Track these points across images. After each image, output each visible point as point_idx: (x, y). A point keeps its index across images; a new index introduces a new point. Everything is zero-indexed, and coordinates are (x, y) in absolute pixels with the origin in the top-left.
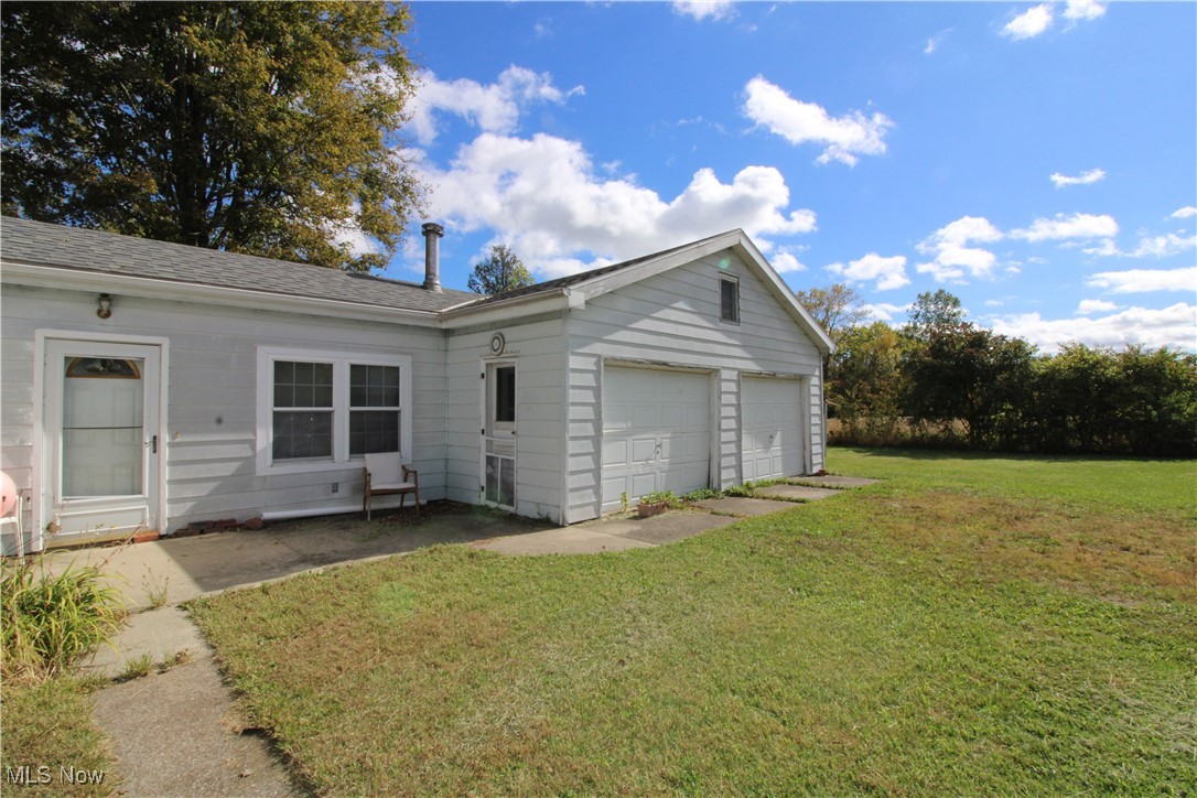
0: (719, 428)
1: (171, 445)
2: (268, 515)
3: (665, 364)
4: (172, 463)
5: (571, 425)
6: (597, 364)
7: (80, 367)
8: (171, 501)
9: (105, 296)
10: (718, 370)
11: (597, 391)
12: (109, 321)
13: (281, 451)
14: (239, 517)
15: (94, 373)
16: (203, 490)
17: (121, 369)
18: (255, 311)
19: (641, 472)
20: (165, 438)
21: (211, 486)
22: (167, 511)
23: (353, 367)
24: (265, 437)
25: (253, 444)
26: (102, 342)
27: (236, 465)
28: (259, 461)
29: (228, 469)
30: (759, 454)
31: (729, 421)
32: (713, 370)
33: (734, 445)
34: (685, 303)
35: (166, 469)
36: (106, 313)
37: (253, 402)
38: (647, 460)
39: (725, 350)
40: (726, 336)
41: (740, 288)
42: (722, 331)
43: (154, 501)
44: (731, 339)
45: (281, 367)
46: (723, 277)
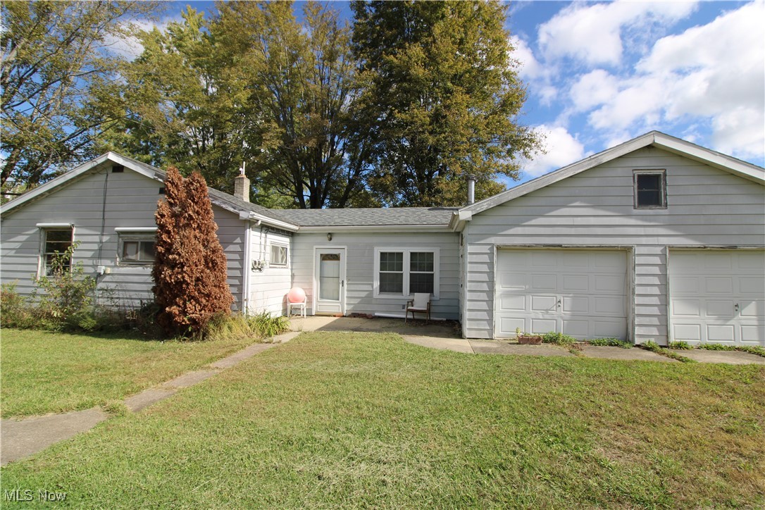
0: (634, 293)
1: (347, 284)
2: (377, 314)
3: (560, 246)
4: (348, 291)
5: (468, 284)
6: (492, 249)
7: (325, 257)
8: (347, 304)
9: (329, 233)
10: (631, 248)
11: (491, 265)
12: (332, 241)
13: (383, 289)
14: (368, 313)
15: (330, 259)
16: (356, 301)
17: (335, 257)
18: (374, 233)
19: (541, 317)
20: (345, 282)
21: (359, 300)
22: (346, 307)
23: (412, 253)
24: (377, 284)
25: (372, 285)
26: (330, 248)
27: (367, 293)
28: (374, 292)
29: (364, 294)
30: (711, 319)
31: (649, 288)
32: (625, 247)
33: (656, 308)
34: (581, 201)
35: (346, 292)
36: (330, 239)
37: (372, 269)
38: (547, 310)
39: (641, 231)
40: (642, 220)
41: (667, 177)
42: (636, 216)
43: (342, 303)
44: (650, 221)
45: (383, 255)
46: (641, 173)
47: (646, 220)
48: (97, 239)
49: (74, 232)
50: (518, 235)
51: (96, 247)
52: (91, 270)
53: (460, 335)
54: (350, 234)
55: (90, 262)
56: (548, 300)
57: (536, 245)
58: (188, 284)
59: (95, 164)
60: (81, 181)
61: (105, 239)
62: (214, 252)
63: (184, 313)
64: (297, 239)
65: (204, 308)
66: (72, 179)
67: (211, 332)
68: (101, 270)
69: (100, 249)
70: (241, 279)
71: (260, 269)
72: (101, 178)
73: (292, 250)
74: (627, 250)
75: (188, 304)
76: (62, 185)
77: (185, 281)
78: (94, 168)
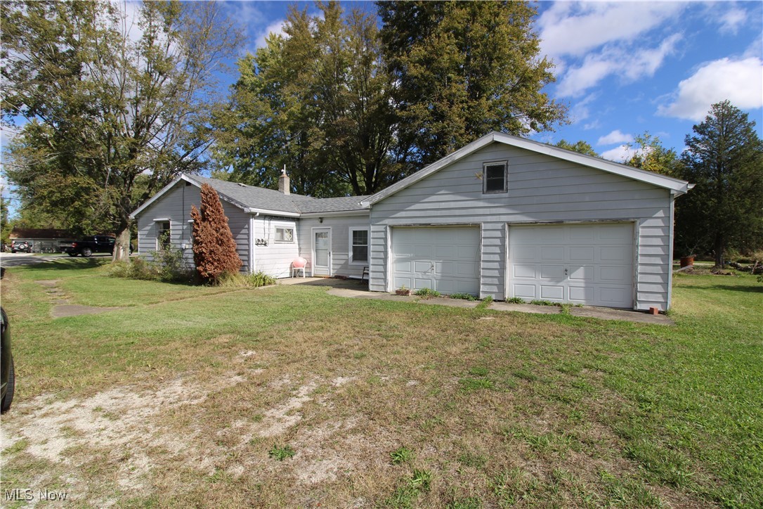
0: (480, 260)
1: (333, 254)
2: (350, 277)
3: (429, 224)
6: (386, 228)
7: (318, 235)
8: (333, 269)
9: (321, 218)
10: (479, 225)
12: (322, 224)
13: (355, 258)
14: (345, 276)
15: (322, 237)
16: (338, 267)
18: (348, 217)
19: (421, 277)
20: (331, 253)
21: (340, 266)
22: (332, 271)
24: (351, 254)
25: (348, 255)
26: (321, 229)
27: (345, 261)
28: (350, 261)
29: (343, 262)
30: (546, 281)
31: (492, 256)
32: (476, 224)
33: (497, 271)
34: (446, 190)
35: (332, 260)
36: (321, 222)
37: (348, 244)
38: (425, 272)
39: (487, 211)
40: (489, 202)
41: (509, 167)
42: (484, 199)
43: (329, 268)
44: (494, 203)
45: (355, 232)
46: (489, 164)
47: (491, 203)
48: (181, 227)
49: (171, 222)
50: (402, 217)
51: (181, 232)
52: (179, 246)
53: (367, 289)
54: (334, 218)
55: (178, 242)
56: (425, 265)
57: (414, 224)
58: (205, 254)
59: (176, 182)
60: (172, 192)
61: (185, 227)
62: (222, 235)
63: (206, 270)
64: (302, 223)
65: (216, 267)
66: (167, 192)
67: (221, 282)
68: (184, 246)
69: (183, 234)
70: (248, 250)
71: (265, 245)
72: (181, 190)
73: (298, 230)
74: (477, 227)
75: (207, 266)
76: (163, 195)
77: (203, 252)
78: (176, 184)
